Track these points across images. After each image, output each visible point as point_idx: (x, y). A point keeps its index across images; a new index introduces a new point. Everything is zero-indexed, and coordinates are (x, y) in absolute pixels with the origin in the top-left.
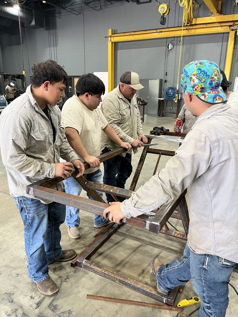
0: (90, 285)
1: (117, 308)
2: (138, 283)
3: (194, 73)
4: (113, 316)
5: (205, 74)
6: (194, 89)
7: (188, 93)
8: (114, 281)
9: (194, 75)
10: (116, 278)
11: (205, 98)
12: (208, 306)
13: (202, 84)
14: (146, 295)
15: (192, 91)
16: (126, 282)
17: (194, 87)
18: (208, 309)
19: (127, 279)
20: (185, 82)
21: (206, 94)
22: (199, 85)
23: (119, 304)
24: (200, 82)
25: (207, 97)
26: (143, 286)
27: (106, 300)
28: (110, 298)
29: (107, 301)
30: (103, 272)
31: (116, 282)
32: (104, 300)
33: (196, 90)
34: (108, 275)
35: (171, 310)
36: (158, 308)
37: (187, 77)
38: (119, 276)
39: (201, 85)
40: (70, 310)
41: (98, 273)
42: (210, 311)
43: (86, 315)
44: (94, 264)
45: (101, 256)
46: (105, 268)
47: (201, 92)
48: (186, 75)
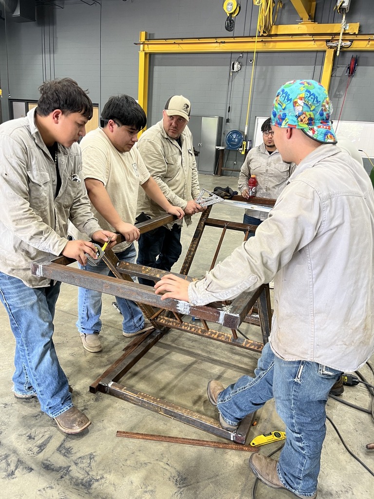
0: (121, 417)
1: (163, 448)
2: (194, 414)
3: (301, 96)
4: (157, 460)
5: (315, 100)
6: (299, 119)
7: (289, 125)
8: (157, 411)
9: (301, 99)
10: (161, 408)
11: (314, 133)
12: (298, 438)
13: (311, 113)
14: (204, 430)
15: (295, 122)
16: (174, 412)
17: (299, 116)
18: (299, 441)
19: (177, 408)
20: (284, 109)
21: (315, 128)
22: (307, 114)
23: (165, 444)
24: (309, 110)
25: (316, 133)
26: (202, 418)
27: (146, 439)
28: (152, 435)
29: (148, 439)
30: (140, 398)
31: (160, 414)
32: (143, 439)
33: (302, 121)
34: (148, 403)
36: (223, 448)
37: (289, 102)
38: (164, 404)
39: (310, 115)
40: (91, 454)
41: (132, 402)
42: (301, 445)
43: (117, 460)
44: (125, 388)
45: (136, 377)
46: (142, 394)
47: (309, 124)
48: (287, 97)
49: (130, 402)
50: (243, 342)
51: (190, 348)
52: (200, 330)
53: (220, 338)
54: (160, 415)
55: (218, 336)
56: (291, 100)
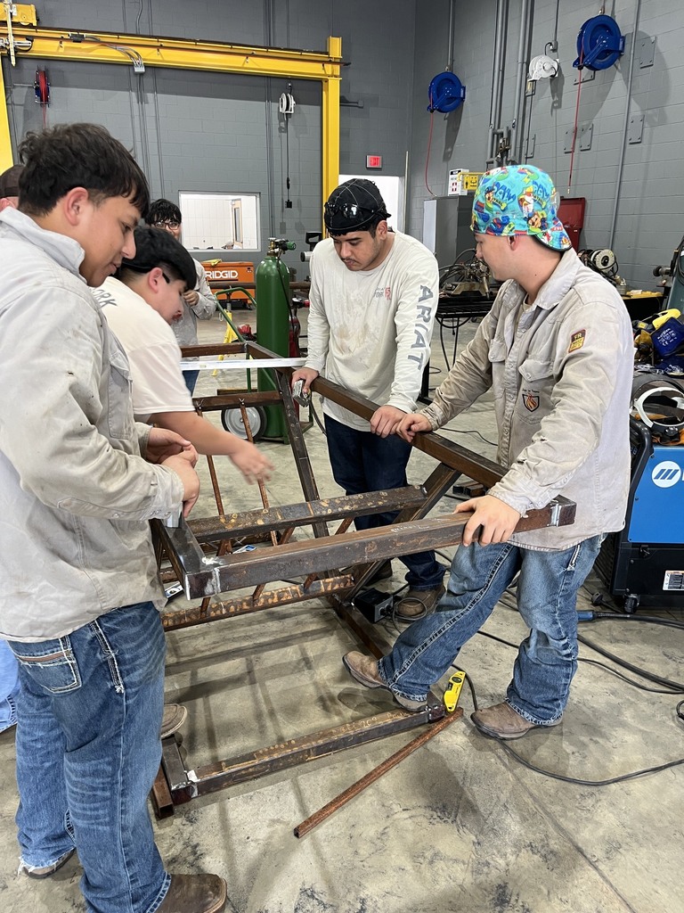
1: (374, 798)
2: (360, 725)
3: (528, 190)
4: (388, 817)
6: (530, 222)
7: (516, 231)
8: (303, 762)
9: (529, 194)
10: (309, 750)
11: (549, 240)
13: (543, 212)
14: (385, 736)
15: (524, 226)
16: (334, 741)
17: (529, 218)
19: (331, 734)
20: (503, 211)
21: (549, 231)
22: (540, 213)
23: (369, 791)
24: (540, 208)
25: (551, 238)
26: (374, 722)
27: (341, 806)
28: (346, 793)
29: (343, 804)
31: (309, 761)
32: (337, 808)
33: (533, 224)
34: (284, 758)
35: (449, 723)
36: (430, 738)
37: (512, 200)
39: (542, 215)
40: (304, 891)
41: (251, 777)
43: (345, 864)
44: (224, 764)
46: (261, 751)
47: (542, 228)
48: (506, 194)
49: (247, 780)
50: (320, 586)
51: (213, 648)
52: (245, 603)
53: (284, 599)
54: (310, 763)
55: (279, 598)
56: (514, 197)
